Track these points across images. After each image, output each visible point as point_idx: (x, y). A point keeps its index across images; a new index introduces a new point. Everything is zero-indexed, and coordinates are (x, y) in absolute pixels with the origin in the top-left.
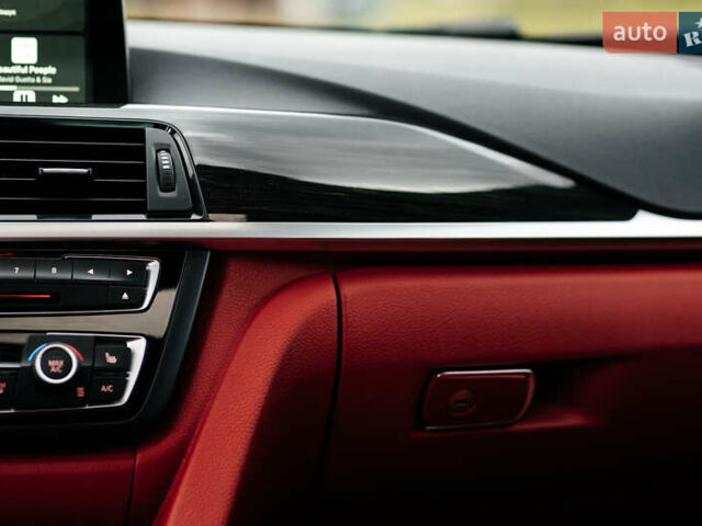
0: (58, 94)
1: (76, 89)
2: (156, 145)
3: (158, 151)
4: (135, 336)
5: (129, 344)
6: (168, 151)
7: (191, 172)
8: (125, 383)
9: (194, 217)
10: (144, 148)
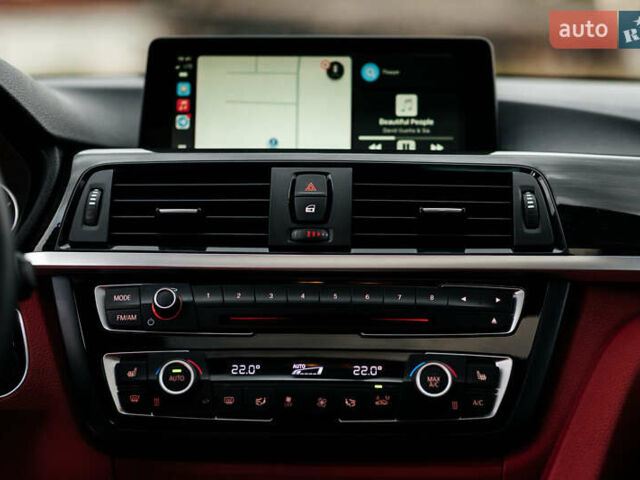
0: (435, 143)
1: (450, 138)
2: (522, 187)
3: (524, 193)
4: (503, 356)
5: (498, 364)
6: (532, 192)
7: (553, 210)
8: (494, 398)
9: (555, 251)
10: (511, 189)
